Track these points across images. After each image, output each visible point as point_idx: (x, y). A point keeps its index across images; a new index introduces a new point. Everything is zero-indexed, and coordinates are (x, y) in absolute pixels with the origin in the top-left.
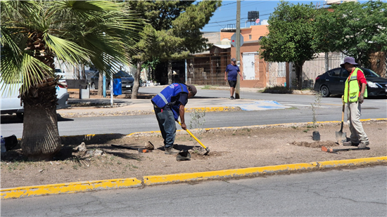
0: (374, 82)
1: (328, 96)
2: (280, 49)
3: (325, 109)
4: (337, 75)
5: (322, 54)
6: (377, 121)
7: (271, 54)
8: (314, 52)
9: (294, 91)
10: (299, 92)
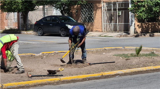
0: (71, 25)
1: (42, 35)
2: (11, 3)
3: (35, 44)
4: (48, 21)
5: (41, 7)
6: (58, 53)
7: (5, 7)
8: (35, 6)
9: (22, 32)
10: (25, 32)
